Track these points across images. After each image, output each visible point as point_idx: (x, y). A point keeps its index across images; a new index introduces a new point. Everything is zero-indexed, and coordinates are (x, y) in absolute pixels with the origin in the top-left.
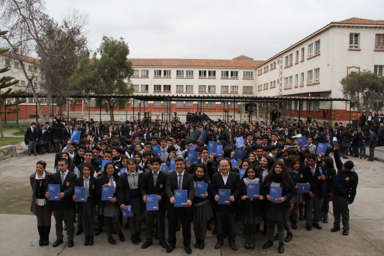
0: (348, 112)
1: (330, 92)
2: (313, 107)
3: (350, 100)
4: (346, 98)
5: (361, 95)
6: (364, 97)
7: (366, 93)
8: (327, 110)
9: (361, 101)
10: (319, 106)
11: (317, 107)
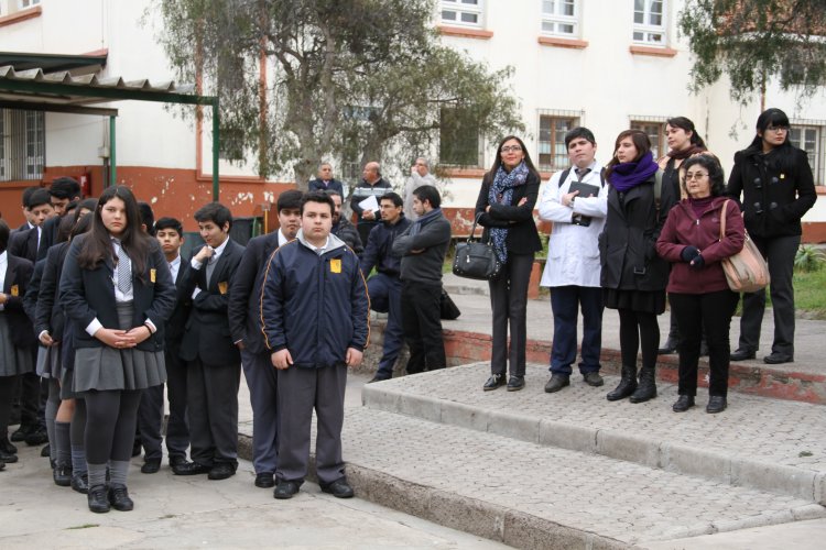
0: (206, 181)
1: (100, 61)
2: (14, 160)
3: (213, 102)
4: (186, 88)
5: (272, 71)
6: (289, 82)
7: (304, 59)
8: (88, 172)
9: (277, 108)
10: (42, 152)
11: (35, 161)
